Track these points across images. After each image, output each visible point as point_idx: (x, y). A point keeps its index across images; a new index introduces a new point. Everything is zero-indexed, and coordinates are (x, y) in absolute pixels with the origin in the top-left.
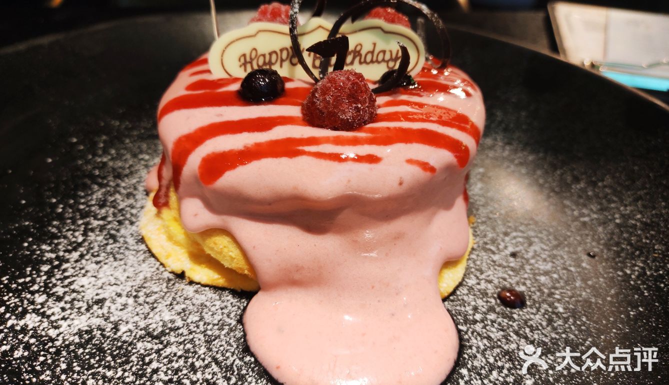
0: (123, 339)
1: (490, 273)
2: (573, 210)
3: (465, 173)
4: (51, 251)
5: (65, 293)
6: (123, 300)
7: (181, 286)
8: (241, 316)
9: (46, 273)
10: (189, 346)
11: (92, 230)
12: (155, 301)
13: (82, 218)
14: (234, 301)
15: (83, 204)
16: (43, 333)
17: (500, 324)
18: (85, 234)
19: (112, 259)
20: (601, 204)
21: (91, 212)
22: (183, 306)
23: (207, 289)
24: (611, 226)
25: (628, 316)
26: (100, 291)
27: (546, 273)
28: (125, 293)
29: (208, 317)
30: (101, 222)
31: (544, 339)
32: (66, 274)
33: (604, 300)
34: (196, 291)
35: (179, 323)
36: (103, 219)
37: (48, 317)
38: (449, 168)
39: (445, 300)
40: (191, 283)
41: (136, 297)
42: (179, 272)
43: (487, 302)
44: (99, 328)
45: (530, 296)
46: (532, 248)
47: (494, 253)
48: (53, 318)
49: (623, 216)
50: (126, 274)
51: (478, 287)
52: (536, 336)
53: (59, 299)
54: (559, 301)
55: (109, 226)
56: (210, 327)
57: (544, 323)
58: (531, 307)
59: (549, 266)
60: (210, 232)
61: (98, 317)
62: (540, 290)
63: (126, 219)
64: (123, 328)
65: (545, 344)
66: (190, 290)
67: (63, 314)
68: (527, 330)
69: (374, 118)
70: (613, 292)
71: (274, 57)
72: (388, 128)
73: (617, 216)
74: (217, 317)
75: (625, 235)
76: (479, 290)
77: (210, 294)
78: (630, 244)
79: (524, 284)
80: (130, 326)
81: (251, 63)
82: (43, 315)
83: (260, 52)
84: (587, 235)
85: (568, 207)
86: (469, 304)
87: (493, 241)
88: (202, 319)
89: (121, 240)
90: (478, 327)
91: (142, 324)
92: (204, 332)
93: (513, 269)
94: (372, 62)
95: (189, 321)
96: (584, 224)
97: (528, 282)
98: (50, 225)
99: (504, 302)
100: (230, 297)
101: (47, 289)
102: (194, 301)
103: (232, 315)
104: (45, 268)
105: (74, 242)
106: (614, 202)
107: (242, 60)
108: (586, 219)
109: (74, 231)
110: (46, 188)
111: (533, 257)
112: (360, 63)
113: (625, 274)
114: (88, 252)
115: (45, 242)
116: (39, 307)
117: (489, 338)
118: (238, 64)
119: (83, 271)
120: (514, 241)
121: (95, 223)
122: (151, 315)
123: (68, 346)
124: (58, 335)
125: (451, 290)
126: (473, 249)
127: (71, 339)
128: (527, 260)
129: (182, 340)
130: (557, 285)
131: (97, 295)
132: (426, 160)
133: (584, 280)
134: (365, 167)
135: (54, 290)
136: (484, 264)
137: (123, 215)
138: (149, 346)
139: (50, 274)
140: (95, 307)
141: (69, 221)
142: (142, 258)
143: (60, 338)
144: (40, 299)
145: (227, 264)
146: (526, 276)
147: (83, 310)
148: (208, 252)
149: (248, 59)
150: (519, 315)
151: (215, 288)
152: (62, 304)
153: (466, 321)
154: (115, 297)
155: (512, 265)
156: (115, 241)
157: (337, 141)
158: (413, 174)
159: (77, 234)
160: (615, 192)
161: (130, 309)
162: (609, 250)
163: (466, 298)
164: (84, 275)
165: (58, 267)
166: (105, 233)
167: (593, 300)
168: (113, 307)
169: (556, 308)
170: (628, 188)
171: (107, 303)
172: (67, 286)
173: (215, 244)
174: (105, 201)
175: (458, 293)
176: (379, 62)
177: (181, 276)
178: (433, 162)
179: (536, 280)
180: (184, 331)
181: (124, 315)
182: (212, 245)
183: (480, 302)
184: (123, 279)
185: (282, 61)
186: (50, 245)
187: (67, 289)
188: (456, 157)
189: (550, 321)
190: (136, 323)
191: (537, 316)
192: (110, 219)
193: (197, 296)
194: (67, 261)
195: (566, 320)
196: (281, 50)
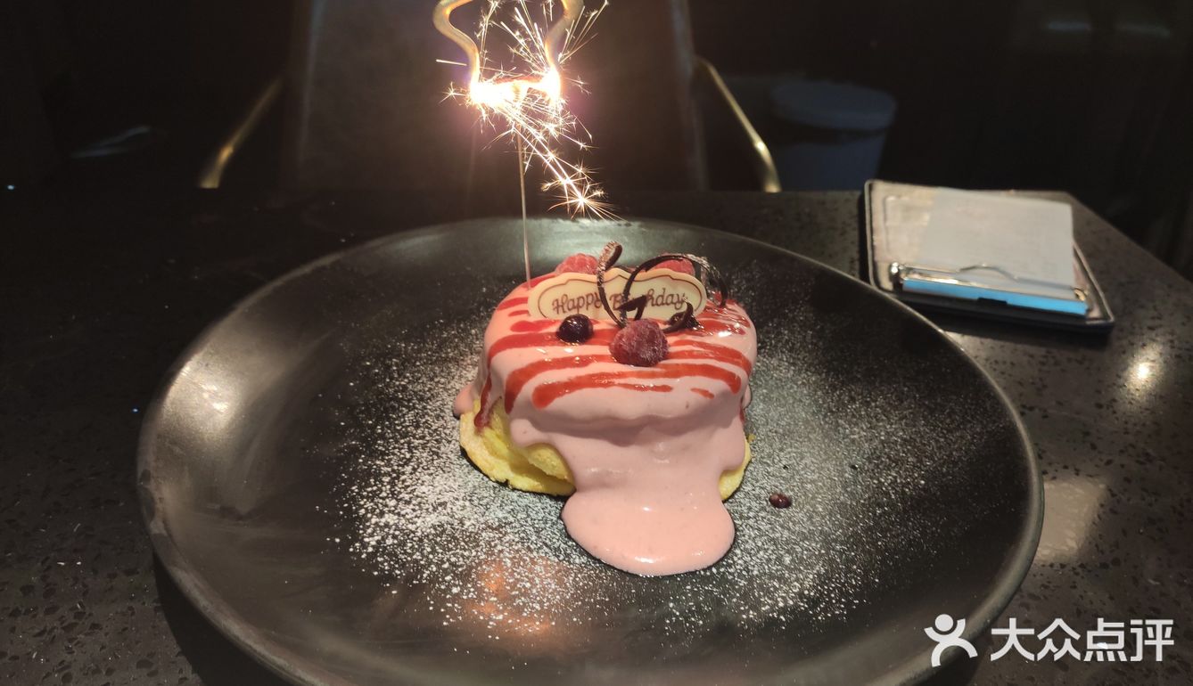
0: (470, 530)
1: (765, 481)
2: (845, 429)
3: (740, 397)
4: (386, 466)
5: (411, 498)
6: (461, 502)
7: (505, 492)
8: (560, 514)
9: (389, 483)
10: (522, 535)
11: (416, 448)
12: (488, 503)
13: (403, 438)
14: (552, 503)
15: (398, 425)
16: (404, 527)
17: (768, 520)
18: (410, 450)
19: (441, 472)
20: (870, 423)
21: (408, 432)
22: (511, 507)
23: (528, 494)
24: (876, 442)
25: (875, 514)
26: (440, 496)
27: (813, 482)
28: (461, 498)
29: (533, 515)
30: (421, 441)
31: (804, 530)
32: (406, 484)
33: (858, 502)
34: (519, 496)
35: (512, 519)
36: (423, 437)
37: (403, 516)
38: (724, 394)
39: (725, 501)
40: (514, 489)
41: (470, 500)
42: (503, 481)
43: (760, 503)
44: (448, 523)
45: (796, 500)
46: (803, 461)
47: (769, 465)
48: (407, 517)
49: (887, 433)
50: (457, 483)
51: (754, 492)
52: (797, 528)
53: (408, 503)
54: (820, 503)
55: (429, 445)
56: (536, 522)
57: (805, 520)
58: (796, 508)
59: (815, 477)
60: (536, 446)
61: (444, 515)
62: (805, 495)
63: (442, 438)
64: (467, 523)
65: (803, 533)
66: (514, 495)
67: (415, 514)
68: (791, 524)
69: (667, 356)
70: (867, 496)
71: (581, 301)
72: (677, 365)
73: (883, 433)
74: (541, 515)
75: (887, 450)
76: (754, 495)
77: (531, 498)
78: (889, 458)
79: (793, 490)
80: (472, 521)
81: (562, 306)
82: (399, 514)
83: (569, 298)
84: (854, 450)
85: (842, 426)
86: (745, 505)
87: (769, 456)
88: (528, 516)
89: (444, 456)
90: (751, 522)
91: (482, 520)
92: (533, 526)
93: (784, 478)
94: (663, 304)
95: (519, 518)
96: (853, 441)
97: (796, 489)
98: (376, 443)
99: (775, 503)
100: (548, 500)
101: (393, 495)
102: (520, 504)
103: (552, 514)
104: (386, 479)
105: (403, 458)
106: (883, 420)
107: (556, 305)
108: (856, 437)
109: (400, 449)
110: (358, 411)
111: (803, 469)
112: (653, 305)
113: (880, 482)
114: (418, 466)
115: (377, 458)
116: (393, 509)
117: (759, 529)
118: (552, 307)
119: (420, 481)
120: (788, 456)
121: (416, 442)
122: (487, 513)
123: (428, 536)
124: (417, 528)
125: (730, 494)
126: (750, 462)
127: (428, 531)
128: (798, 472)
129: (516, 531)
130: (821, 491)
131: (438, 499)
132: (706, 389)
133: (844, 488)
134: (660, 394)
135: (401, 496)
136: (760, 475)
137: (438, 435)
138: (492, 535)
139: (392, 483)
140: (440, 508)
141: (391, 440)
142: (466, 470)
143: (419, 530)
144: (392, 503)
145: (548, 472)
146: (795, 484)
147: (430, 510)
148: (531, 462)
149: (560, 304)
150: (785, 513)
151: (535, 493)
152: (411, 506)
153: (741, 517)
154: (453, 501)
155: (784, 475)
156: (439, 457)
157: (640, 375)
158: (697, 399)
159: (403, 451)
160: (884, 412)
161: (469, 509)
162: (870, 462)
163: (742, 501)
164: (422, 485)
165: (398, 478)
166: (428, 450)
167: (849, 503)
168: (454, 508)
169: (817, 508)
170: (896, 408)
171: (449, 505)
172: (410, 493)
173: (540, 455)
174: (418, 422)
175: (736, 497)
176: (668, 304)
177: (505, 484)
178: (711, 391)
179: (803, 487)
180: (518, 525)
181: (466, 513)
182: (536, 456)
183: (754, 504)
184: (456, 487)
185: (588, 304)
186: (383, 460)
187: (411, 495)
188: (730, 385)
189: (810, 518)
190: (477, 519)
191: (800, 514)
192: (427, 438)
193: (521, 499)
194: (404, 473)
195: (823, 517)
196: (587, 296)
